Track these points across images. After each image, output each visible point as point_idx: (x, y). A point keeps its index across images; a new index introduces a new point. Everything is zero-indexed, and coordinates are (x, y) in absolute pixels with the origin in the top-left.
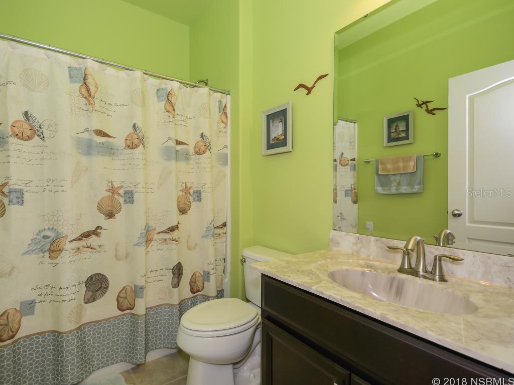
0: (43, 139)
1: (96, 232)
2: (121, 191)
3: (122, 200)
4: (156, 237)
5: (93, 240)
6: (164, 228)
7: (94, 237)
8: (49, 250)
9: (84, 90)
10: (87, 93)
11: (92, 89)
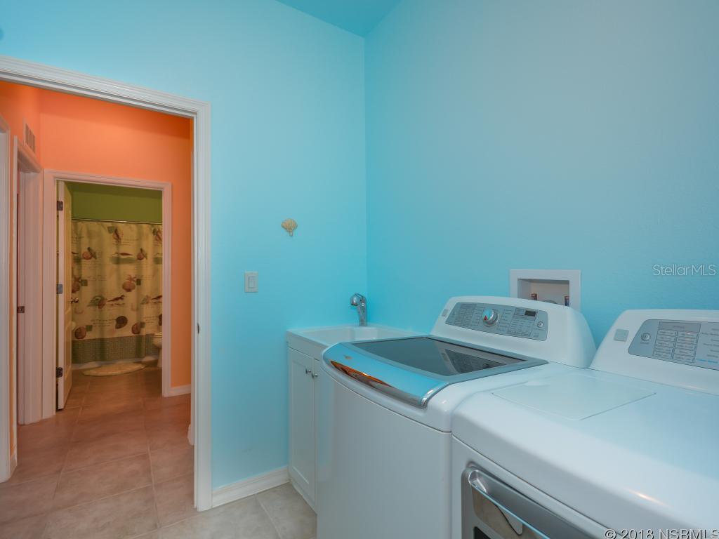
0: (96, 258)
1: (121, 298)
2: (135, 279)
3: (135, 284)
4: (150, 301)
5: (120, 301)
6: (155, 297)
7: (120, 300)
8: (99, 305)
9: (115, 236)
10: (118, 238)
11: (120, 235)
